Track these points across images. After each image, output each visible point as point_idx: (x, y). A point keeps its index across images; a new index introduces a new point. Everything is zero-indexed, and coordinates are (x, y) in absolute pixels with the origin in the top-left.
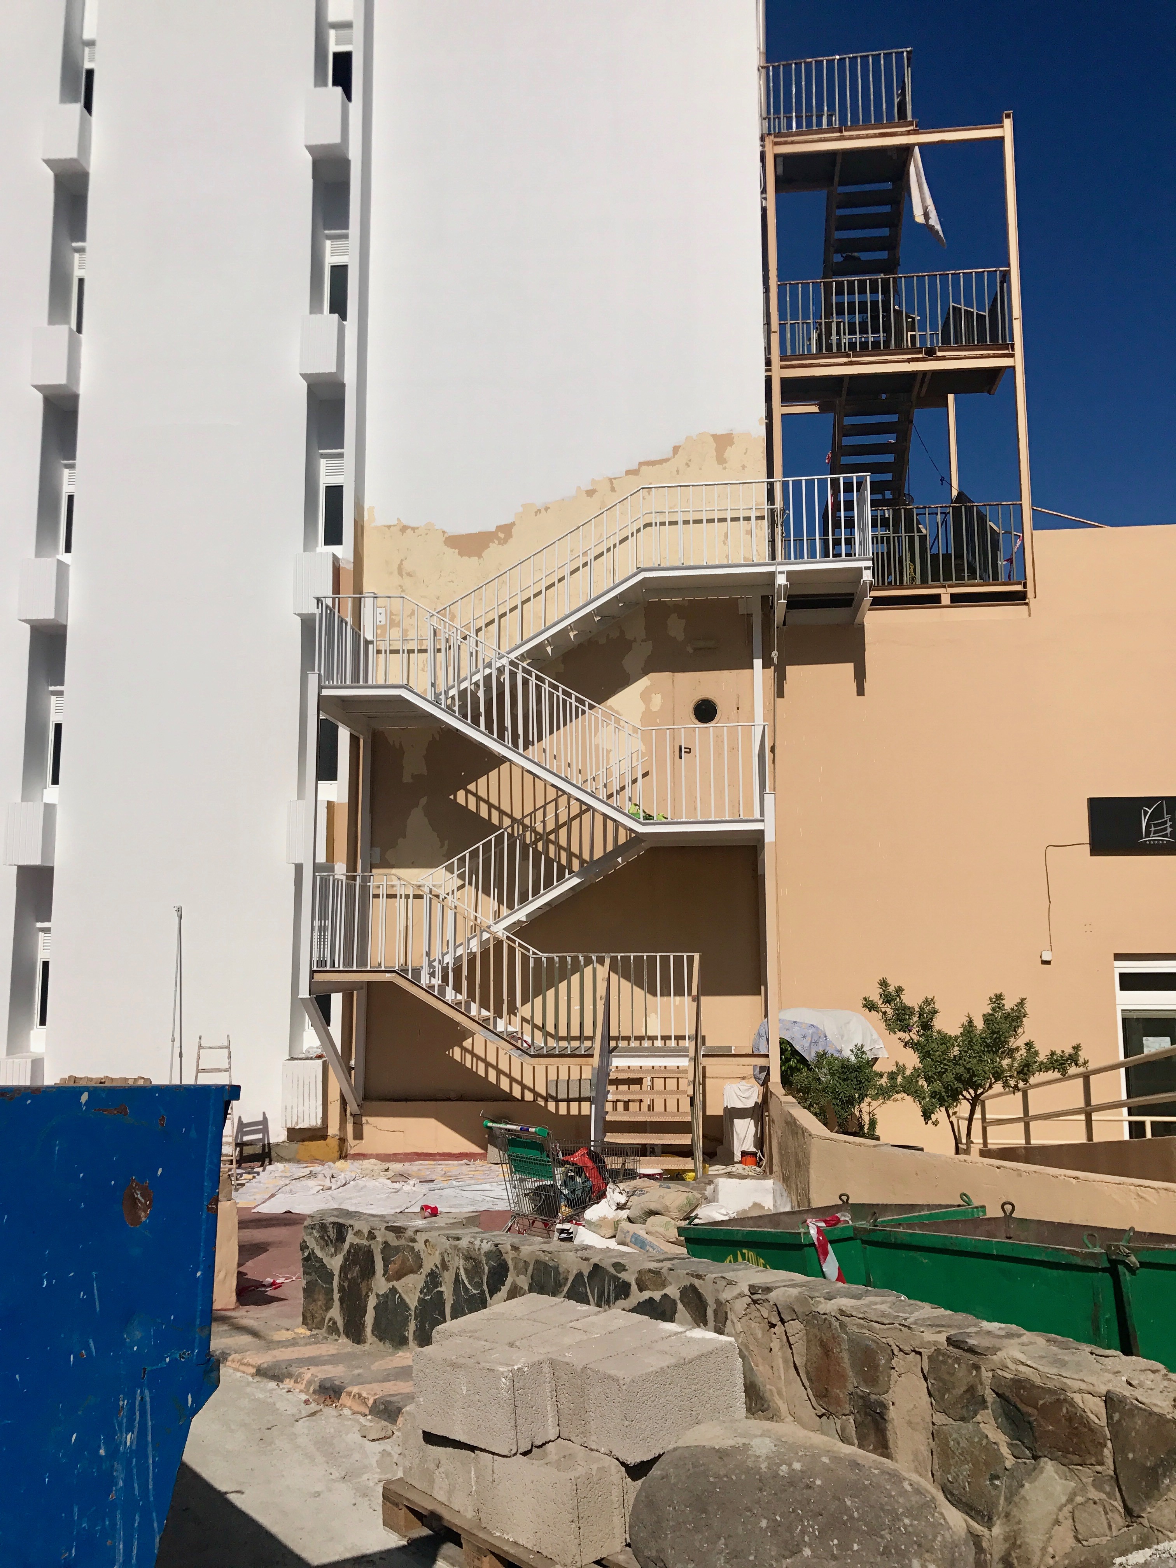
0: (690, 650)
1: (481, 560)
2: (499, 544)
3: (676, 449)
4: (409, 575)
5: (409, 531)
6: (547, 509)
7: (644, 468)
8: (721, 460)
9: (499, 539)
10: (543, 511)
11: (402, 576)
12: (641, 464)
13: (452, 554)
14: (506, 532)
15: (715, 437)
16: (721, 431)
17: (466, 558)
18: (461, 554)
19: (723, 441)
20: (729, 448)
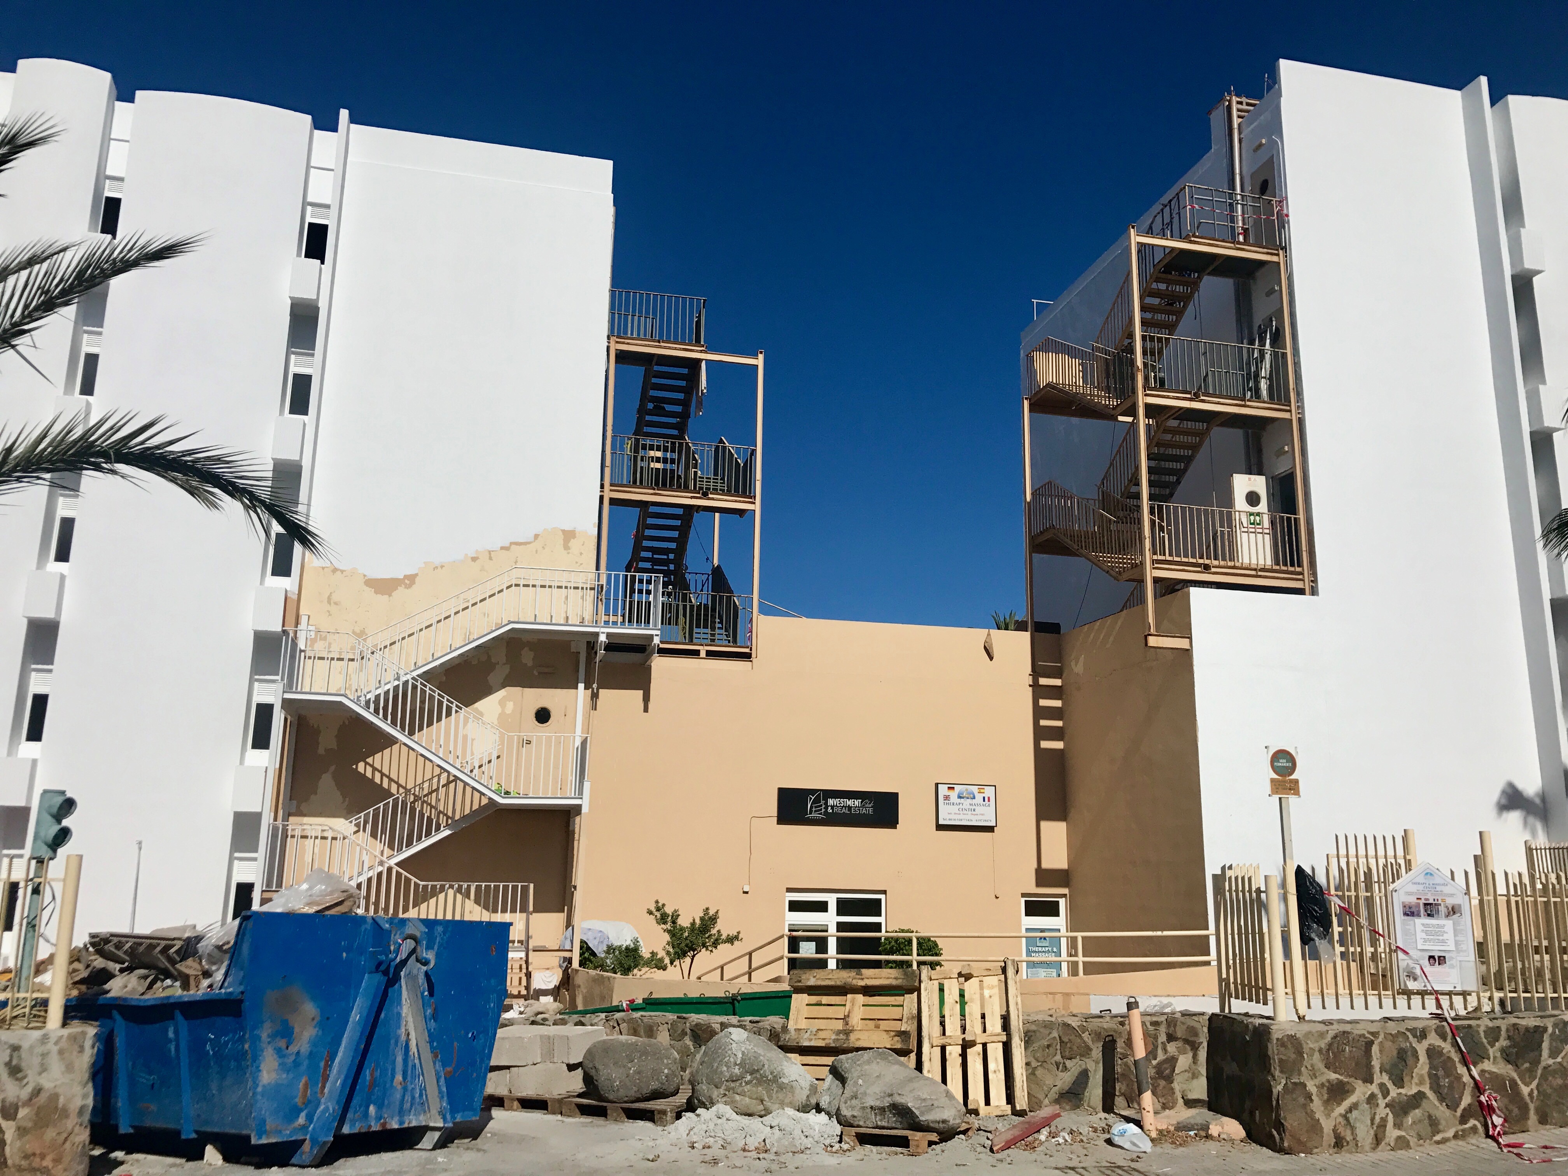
0: (536, 673)
1: (391, 598)
2: (405, 588)
3: (536, 536)
4: (336, 603)
5: (339, 573)
6: (442, 567)
7: (513, 546)
8: (566, 547)
9: (406, 584)
10: (439, 568)
11: (330, 604)
12: (511, 543)
13: (369, 592)
14: (410, 580)
15: (563, 531)
16: (567, 528)
17: (379, 596)
18: (376, 592)
19: (569, 535)
20: (572, 540)
